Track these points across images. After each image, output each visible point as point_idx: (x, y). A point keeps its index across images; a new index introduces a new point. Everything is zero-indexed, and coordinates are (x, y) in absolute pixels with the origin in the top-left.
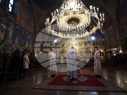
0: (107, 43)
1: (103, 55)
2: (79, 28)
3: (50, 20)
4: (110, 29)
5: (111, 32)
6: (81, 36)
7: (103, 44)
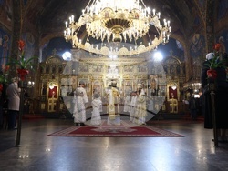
0: (187, 71)
1: (176, 97)
2: (127, 37)
3: (76, 20)
4: (194, 39)
5: (196, 46)
6: (131, 53)
7: (178, 72)
